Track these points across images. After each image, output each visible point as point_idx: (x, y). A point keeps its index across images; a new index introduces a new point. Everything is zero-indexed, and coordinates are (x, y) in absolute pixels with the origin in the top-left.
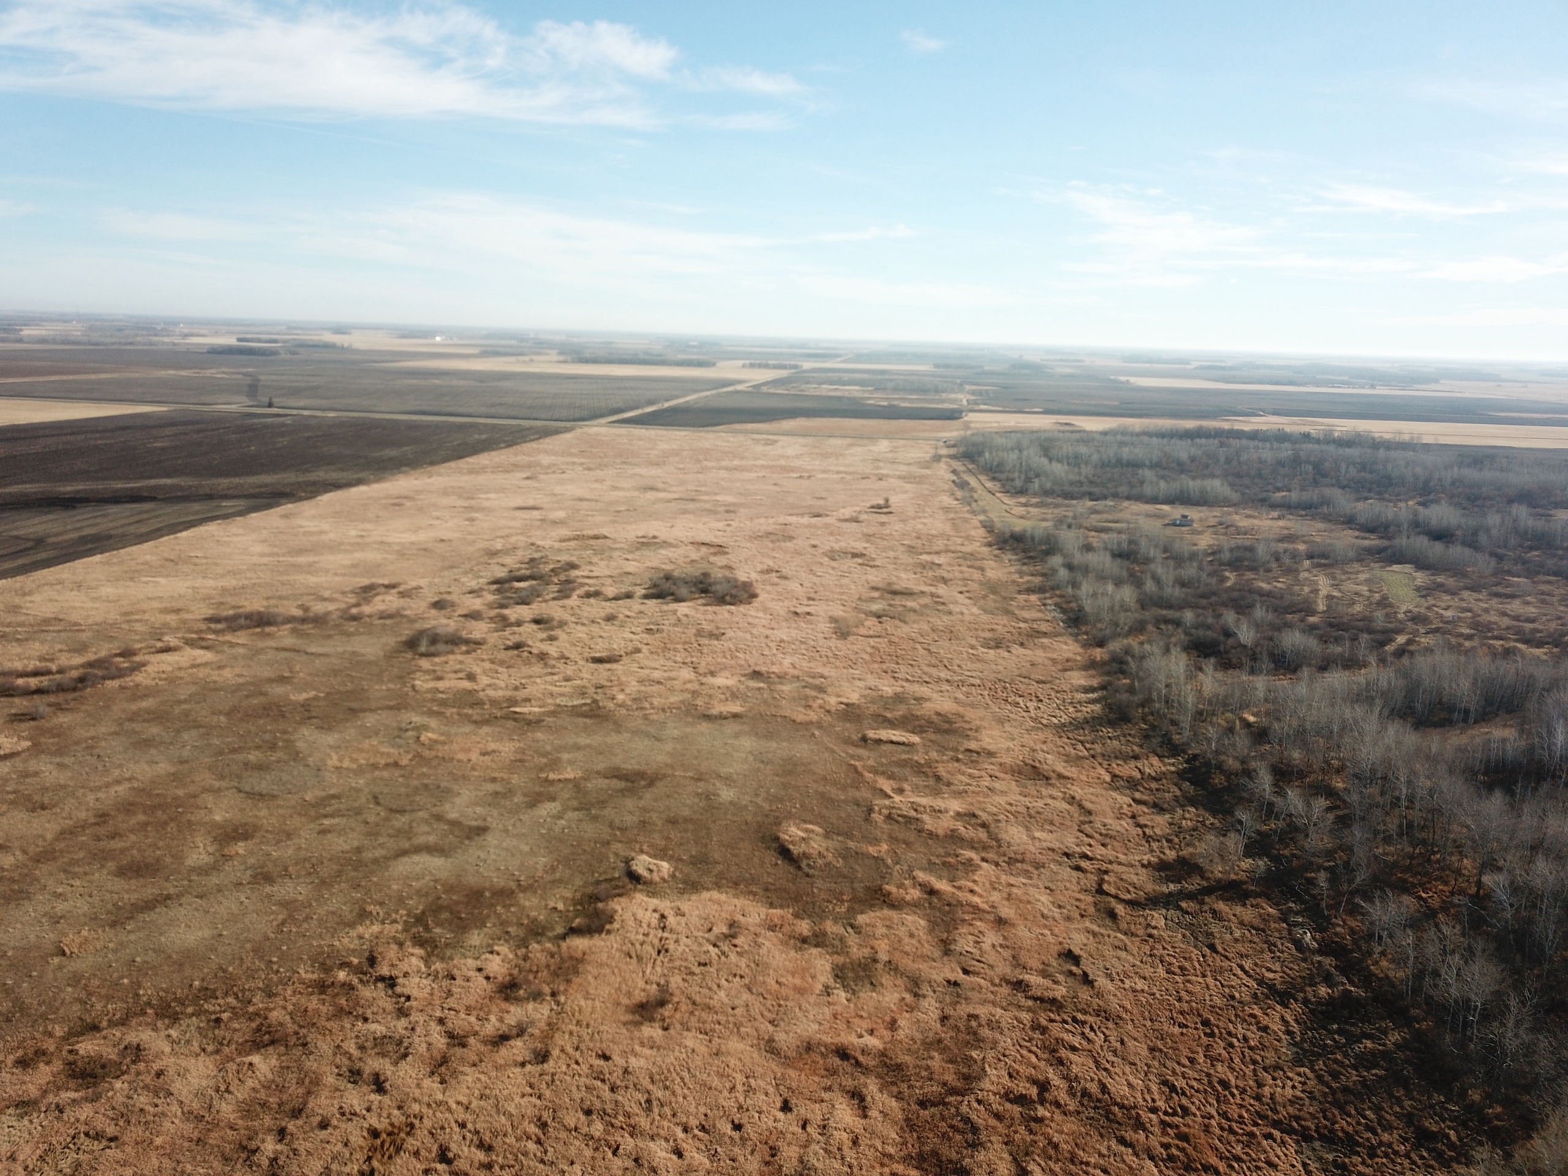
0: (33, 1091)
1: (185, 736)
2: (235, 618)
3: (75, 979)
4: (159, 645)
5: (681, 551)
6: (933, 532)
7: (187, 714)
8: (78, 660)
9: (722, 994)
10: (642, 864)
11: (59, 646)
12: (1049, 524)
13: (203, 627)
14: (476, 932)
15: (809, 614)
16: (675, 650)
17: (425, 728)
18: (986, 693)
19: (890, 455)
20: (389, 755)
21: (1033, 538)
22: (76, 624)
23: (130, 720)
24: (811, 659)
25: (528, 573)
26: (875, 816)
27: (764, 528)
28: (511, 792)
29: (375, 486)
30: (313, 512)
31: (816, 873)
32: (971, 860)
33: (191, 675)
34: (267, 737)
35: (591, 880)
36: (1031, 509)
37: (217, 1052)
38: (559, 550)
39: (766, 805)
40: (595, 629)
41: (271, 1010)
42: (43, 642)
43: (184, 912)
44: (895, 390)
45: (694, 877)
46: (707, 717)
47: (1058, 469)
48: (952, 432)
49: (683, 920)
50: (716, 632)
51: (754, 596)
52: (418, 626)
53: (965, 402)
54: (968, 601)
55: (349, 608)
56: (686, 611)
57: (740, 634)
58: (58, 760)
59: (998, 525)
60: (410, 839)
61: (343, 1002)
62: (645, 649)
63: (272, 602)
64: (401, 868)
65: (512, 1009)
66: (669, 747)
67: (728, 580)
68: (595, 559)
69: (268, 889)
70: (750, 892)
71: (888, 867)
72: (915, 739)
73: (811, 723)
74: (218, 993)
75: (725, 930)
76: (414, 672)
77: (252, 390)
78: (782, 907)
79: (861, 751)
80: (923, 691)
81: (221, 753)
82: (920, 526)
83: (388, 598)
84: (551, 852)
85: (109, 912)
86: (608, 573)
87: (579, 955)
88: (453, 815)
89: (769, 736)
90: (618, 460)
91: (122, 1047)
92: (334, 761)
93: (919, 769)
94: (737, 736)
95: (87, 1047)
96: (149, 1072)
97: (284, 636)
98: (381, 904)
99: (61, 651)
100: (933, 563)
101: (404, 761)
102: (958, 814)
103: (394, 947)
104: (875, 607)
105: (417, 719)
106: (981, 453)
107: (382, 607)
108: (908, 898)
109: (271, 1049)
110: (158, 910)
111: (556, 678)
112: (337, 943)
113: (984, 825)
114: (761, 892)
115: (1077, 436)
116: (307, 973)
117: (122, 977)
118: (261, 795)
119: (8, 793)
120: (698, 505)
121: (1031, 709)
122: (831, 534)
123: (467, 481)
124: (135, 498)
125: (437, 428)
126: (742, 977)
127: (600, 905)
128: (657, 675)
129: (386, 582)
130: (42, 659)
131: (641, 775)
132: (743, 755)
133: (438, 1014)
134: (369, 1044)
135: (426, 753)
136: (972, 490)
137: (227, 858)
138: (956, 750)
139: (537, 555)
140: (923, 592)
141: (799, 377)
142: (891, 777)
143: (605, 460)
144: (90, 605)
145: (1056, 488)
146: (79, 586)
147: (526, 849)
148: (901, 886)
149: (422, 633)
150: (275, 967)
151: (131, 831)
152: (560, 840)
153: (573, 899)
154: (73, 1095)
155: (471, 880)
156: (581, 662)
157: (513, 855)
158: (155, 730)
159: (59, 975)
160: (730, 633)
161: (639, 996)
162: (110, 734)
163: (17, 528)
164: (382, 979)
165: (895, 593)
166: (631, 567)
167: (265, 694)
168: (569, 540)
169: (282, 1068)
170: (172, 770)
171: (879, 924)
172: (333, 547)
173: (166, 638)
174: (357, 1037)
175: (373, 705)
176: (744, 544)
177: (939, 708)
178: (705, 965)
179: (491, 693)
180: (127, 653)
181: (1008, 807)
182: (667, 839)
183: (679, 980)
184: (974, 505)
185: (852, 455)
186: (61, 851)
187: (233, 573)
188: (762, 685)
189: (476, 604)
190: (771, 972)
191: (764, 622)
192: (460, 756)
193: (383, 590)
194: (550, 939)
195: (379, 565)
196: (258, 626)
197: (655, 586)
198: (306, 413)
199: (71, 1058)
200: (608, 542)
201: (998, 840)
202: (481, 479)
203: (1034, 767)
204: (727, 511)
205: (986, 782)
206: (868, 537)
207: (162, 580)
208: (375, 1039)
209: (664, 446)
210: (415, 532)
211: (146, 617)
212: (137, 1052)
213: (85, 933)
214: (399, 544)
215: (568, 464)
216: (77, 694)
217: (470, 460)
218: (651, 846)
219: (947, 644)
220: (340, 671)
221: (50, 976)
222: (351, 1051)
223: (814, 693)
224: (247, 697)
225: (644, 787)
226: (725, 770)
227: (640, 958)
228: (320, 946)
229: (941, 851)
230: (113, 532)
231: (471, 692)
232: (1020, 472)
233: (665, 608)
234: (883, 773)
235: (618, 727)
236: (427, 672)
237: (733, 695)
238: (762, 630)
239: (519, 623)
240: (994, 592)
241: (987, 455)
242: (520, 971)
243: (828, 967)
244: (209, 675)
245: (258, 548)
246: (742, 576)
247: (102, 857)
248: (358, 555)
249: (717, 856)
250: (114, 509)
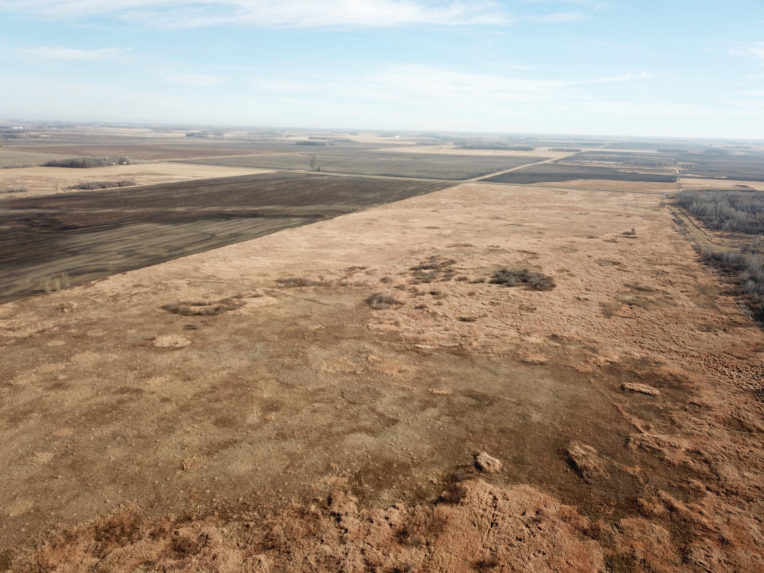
0: (154, 556)
1: (258, 345)
2: (290, 281)
3: (186, 486)
4: (254, 293)
5: (512, 256)
6: (663, 251)
7: (260, 332)
8: (218, 298)
9: (531, 564)
10: (484, 458)
11: (212, 290)
12: (738, 249)
13: (275, 284)
14: (387, 490)
15: (586, 299)
16: (507, 317)
17: (371, 352)
18: (702, 362)
19: (633, 202)
20: (351, 367)
21: (728, 259)
22: (221, 279)
23: (235, 333)
24: (588, 330)
25: (430, 264)
26: (631, 444)
27: (560, 244)
28: (412, 399)
29: (361, 213)
30: (331, 226)
31: (593, 482)
32: (699, 487)
33: (265, 311)
34: (295, 349)
35: (454, 465)
36: (724, 239)
37: (245, 548)
38: (447, 252)
39: (560, 428)
40: (463, 300)
41: (275, 525)
42: (205, 288)
43: (242, 452)
44: (635, 164)
45: (515, 472)
46: (525, 363)
47: (742, 215)
48: (671, 189)
49: (507, 503)
50: (531, 307)
51: (554, 286)
52: (373, 291)
53: (678, 172)
54: (686, 298)
55: (342, 279)
56: (514, 293)
57: (545, 309)
58: (200, 353)
59: (704, 249)
60: (357, 422)
61: (312, 526)
62: (490, 315)
63: (307, 273)
64: (351, 440)
65: (403, 550)
66: (502, 380)
67: (539, 275)
68: (465, 258)
69: (283, 444)
70: (550, 489)
71: (641, 484)
72: (656, 391)
73: (589, 373)
74: (251, 508)
75: (533, 515)
76: (368, 318)
77: (312, 163)
78: (570, 504)
79: (621, 397)
80: (661, 358)
81: (272, 357)
82: (654, 247)
83: (361, 275)
84: (432, 442)
85: (208, 447)
86: (471, 267)
87: (444, 518)
88: (380, 410)
89: (562, 379)
90: (480, 202)
91: (200, 534)
92: (324, 368)
93: (659, 413)
94: (542, 377)
95: (184, 531)
96: (209, 554)
97: (310, 292)
98: (338, 463)
99: (212, 293)
100: (663, 271)
101: (359, 372)
102: (688, 450)
103: (342, 493)
104: (628, 298)
105: (368, 346)
106: (690, 203)
107: (357, 280)
108: (655, 511)
109: (271, 551)
110: (230, 449)
111: (440, 328)
112: (313, 485)
113: (706, 461)
114: (557, 491)
115: (753, 194)
116: (296, 504)
117: (207, 489)
118: (287, 384)
119: (177, 369)
120: (522, 228)
121: (734, 377)
122: (600, 249)
123: (403, 212)
124: (255, 215)
125: (392, 182)
126: (544, 554)
127: (458, 484)
128: (496, 332)
129: (360, 266)
130: (203, 297)
131: (485, 397)
132: (546, 391)
133: (361, 546)
134: (322, 560)
135: (370, 368)
136: (686, 225)
137: (266, 421)
138: (684, 402)
139: (435, 255)
140: (657, 290)
141: (580, 156)
142: (641, 417)
143: (474, 202)
144: (228, 269)
145: (740, 226)
146: (225, 259)
147: (418, 437)
148: (650, 500)
149: (375, 295)
150: (280, 496)
151: (225, 399)
152: (438, 435)
153: (443, 477)
154: (172, 562)
155: (387, 455)
156: (454, 320)
157: (411, 441)
158: (244, 340)
159: (179, 481)
160: (539, 309)
161: (478, 557)
162: (225, 341)
163: (205, 229)
164: (333, 514)
165: (640, 289)
166: (484, 264)
167: (297, 324)
168: (452, 246)
169: (275, 566)
170: (249, 364)
171: (636, 528)
172: (338, 245)
173: (257, 290)
174: (316, 553)
175: (347, 335)
176: (548, 253)
177: (671, 370)
178: (520, 540)
179: (406, 334)
180: (239, 297)
181: (723, 450)
182: (499, 442)
183: (504, 549)
184: (687, 235)
185: (611, 201)
186: (193, 406)
187: (292, 257)
188: (558, 344)
189: (402, 281)
190: (563, 553)
191: (560, 303)
192: (387, 372)
193: (359, 270)
194: (428, 503)
195: (358, 257)
196: (299, 286)
197: (497, 276)
198: (334, 174)
199: (175, 537)
200: (472, 249)
201: (717, 475)
202: (411, 211)
203: (740, 421)
204: (539, 233)
205: (706, 428)
206: (622, 252)
207: (260, 258)
208: (326, 557)
209: (505, 194)
210: (377, 239)
211: (251, 277)
212: (205, 539)
213: (195, 457)
214: (369, 245)
215: (454, 203)
216: (215, 317)
217: (406, 200)
218: (489, 446)
219: (675, 326)
220: (334, 314)
221: (175, 481)
222: (312, 563)
223: (590, 353)
224: (289, 325)
225: (487, 405)
226: (535, 400)
227: (480, 528)
228: (304, 485)
229: (677, 477)
230: (243, 232)
231: (396, 333)
232: (716, 216)
233: (502, 290)
234: (636, 414)
235: (473, 363)
236: (375, 318)
237: (541, 349)
238: (558, 308)
239: (423, 294)
240: (704, 293)
241: (695, 205)
242: (409, 523)
243: (601, 557)
244: (273, 312)
245: (305, 244)
246: (547, 272)
247: (209, 411)
248: (349, 250)
249: (529, 459)
250: (245, 220)
